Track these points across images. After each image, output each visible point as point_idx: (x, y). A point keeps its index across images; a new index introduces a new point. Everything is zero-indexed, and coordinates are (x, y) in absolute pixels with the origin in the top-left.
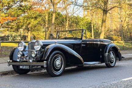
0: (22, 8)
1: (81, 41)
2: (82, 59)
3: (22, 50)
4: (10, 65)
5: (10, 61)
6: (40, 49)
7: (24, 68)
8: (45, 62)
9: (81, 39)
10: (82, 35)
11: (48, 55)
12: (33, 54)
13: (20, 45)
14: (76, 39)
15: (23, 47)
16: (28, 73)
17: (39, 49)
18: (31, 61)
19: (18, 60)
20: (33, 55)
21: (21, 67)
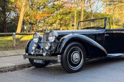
0: (55, 7)
1: (104, 30)
2: (105, 50)
3: (37, 41)
4: (25, 58)
5: (25, 54)
6: (55, 40)
7: (38, 62)
8: (59, 56)
9: (104, 28)
10: (105, 24)
11: (62, 47)
12: (46, 46)
13: (35, 36)
14: (98, 28)
15: (38, 39)
16: (47, 66)
17: (53, 40)
18: (44, 54)
19: (32, 53)
20: (47, 48)
21: (35, 61)
